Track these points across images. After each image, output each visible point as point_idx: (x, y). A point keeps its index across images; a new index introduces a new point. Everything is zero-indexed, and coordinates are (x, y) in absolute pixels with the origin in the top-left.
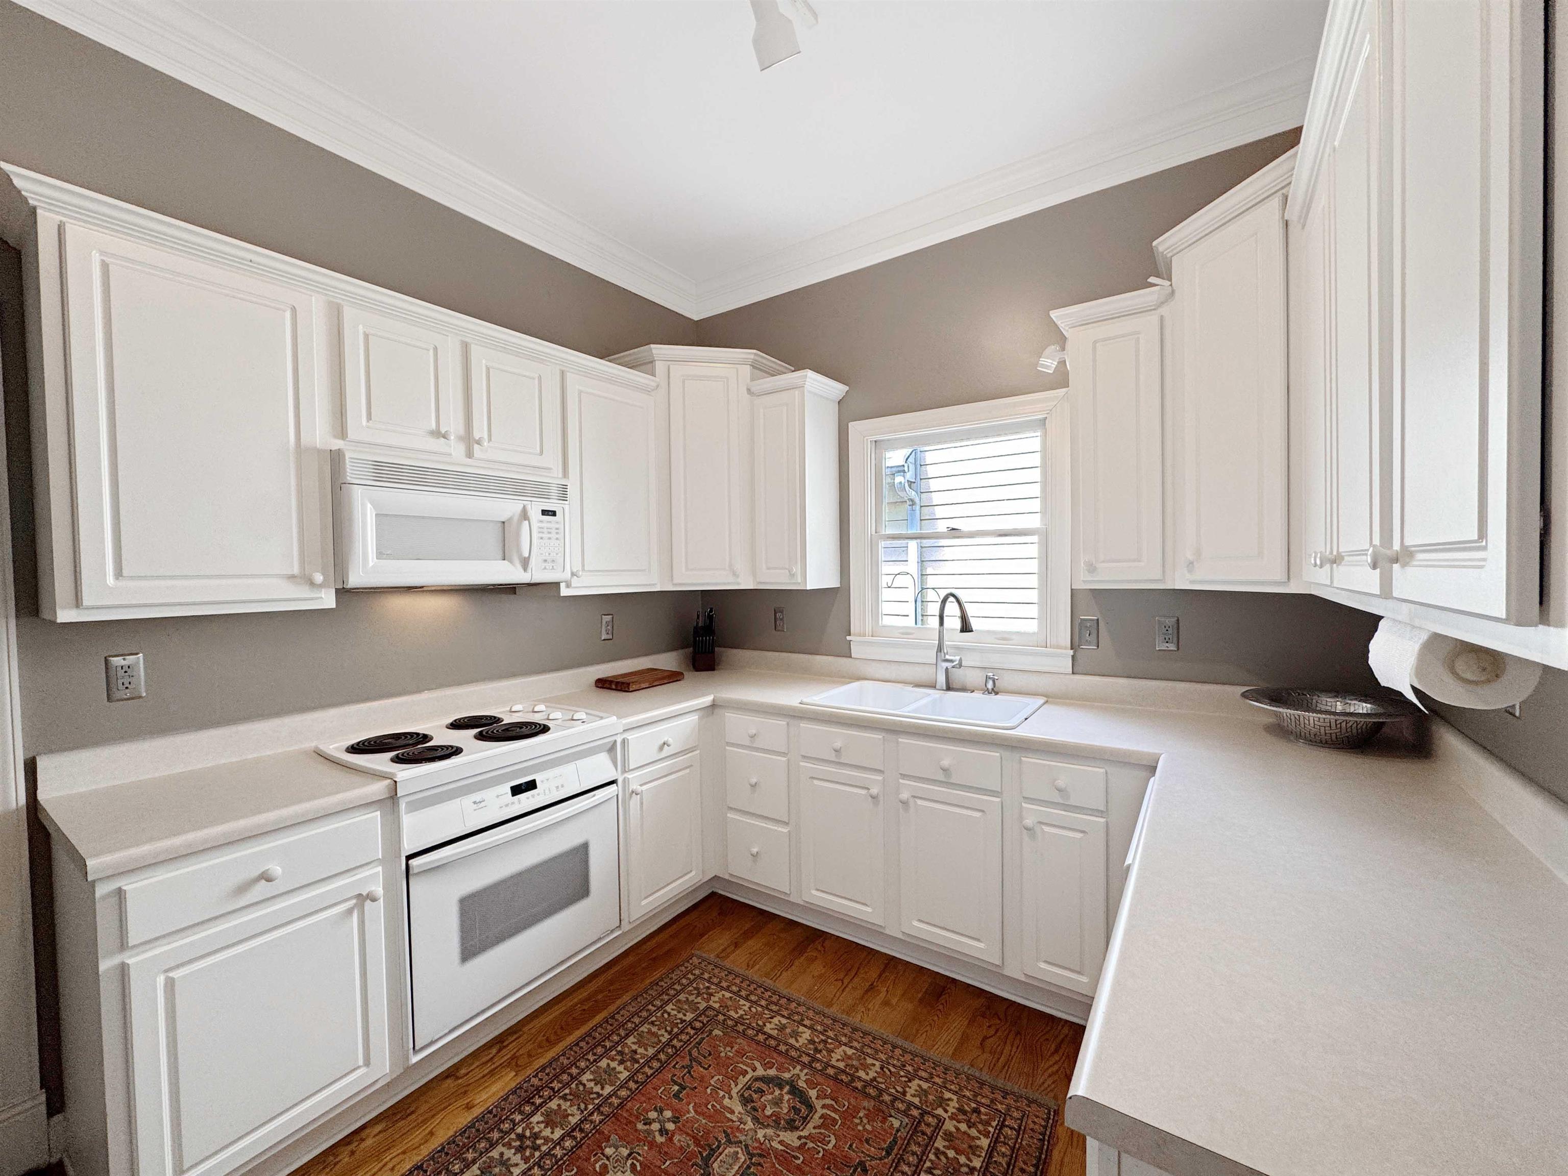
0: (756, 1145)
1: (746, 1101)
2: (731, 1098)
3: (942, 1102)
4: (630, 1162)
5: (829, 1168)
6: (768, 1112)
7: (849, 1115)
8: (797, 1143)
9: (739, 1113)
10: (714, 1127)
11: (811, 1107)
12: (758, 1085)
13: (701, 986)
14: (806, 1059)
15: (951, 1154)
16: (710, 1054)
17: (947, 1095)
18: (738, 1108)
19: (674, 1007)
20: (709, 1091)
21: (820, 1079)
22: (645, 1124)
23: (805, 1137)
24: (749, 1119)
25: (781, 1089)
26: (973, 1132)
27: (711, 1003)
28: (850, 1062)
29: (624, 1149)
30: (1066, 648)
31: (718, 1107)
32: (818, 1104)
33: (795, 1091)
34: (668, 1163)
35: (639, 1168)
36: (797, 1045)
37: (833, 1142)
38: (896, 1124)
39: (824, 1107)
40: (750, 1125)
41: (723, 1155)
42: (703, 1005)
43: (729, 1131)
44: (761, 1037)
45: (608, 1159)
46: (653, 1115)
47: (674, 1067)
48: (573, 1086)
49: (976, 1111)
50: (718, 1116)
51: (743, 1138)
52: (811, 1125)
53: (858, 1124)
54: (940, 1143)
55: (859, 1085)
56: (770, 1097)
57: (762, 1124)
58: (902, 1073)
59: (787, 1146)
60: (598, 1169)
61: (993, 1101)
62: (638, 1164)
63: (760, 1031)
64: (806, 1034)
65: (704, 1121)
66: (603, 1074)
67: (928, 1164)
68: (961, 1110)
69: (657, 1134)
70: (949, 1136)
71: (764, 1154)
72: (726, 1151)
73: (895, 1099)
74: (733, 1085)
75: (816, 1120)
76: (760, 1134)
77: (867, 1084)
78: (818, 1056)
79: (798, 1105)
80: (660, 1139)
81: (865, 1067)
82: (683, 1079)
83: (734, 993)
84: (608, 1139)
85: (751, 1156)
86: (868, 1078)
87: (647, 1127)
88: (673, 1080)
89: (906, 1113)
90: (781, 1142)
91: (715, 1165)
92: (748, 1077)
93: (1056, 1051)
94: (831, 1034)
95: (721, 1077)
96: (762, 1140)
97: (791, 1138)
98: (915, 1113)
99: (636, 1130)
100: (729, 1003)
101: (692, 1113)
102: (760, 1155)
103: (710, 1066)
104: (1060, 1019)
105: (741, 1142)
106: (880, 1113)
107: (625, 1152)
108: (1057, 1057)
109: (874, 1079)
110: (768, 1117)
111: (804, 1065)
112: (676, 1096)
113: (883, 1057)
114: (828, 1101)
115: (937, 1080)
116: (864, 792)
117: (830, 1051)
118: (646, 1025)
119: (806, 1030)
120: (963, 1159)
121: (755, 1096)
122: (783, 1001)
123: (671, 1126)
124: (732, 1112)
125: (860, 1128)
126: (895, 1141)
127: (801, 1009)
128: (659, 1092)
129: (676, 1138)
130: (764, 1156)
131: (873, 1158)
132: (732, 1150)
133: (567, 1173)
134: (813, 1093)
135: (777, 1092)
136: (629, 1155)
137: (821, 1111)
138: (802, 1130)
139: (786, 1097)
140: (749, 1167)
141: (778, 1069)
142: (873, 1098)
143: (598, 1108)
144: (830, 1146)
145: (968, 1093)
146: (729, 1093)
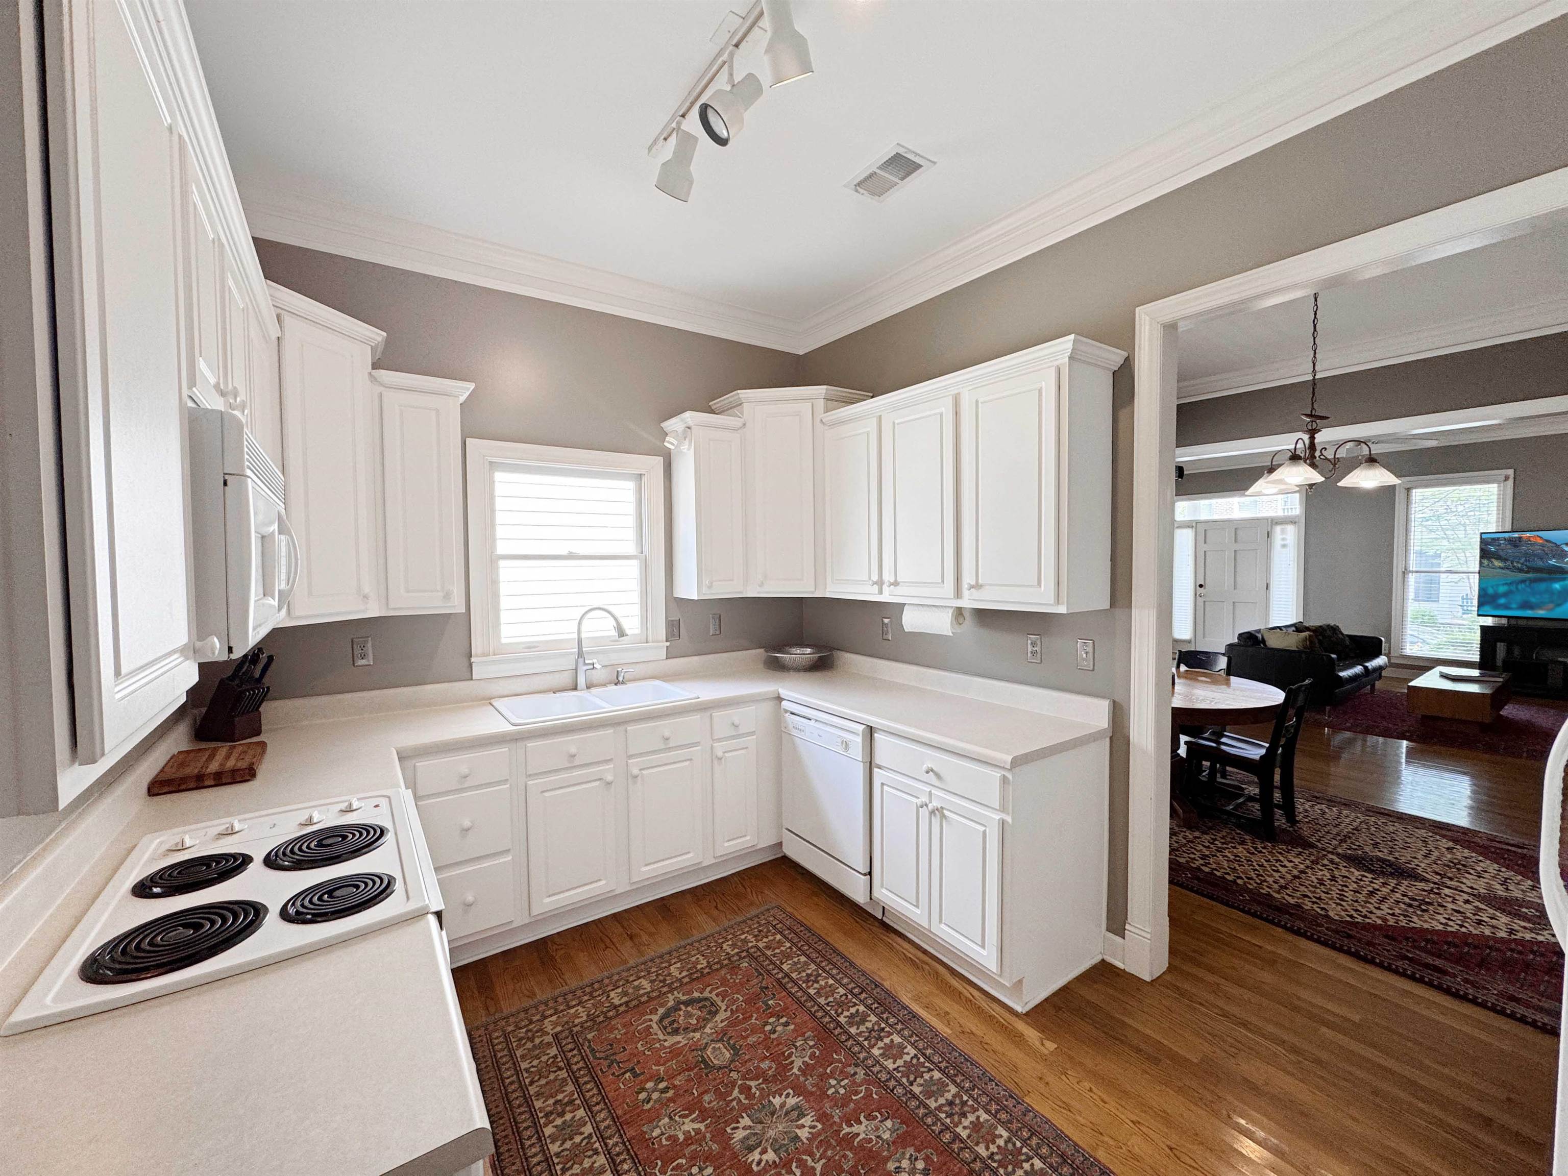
0: (715, 1036)
1: (676, 1032)
2: (666, 1040)
3: (745, 941)
4: (677, 1118)
5: (755, 1004)
6: (694, 1022)
7: (724, 982)
8: (729, 1013)
9: (683, 1038)
10: (684, 1056)
11: (706, 999)
12: (666, 1022)
13: (522, 1035)
14: (665, 989)
15: (777, 951)
16: (611, 1045)
17: (743, 937)
18: (678, 1038)
19: (528, 1061)
20: (647, 1053)
21: (689, 987)
22: (648, 1102)
23: (727, 1008)
24: (692, 1034)
25: (680, 1009)
26: (771, 938)
27: (552, 1032)
28: (686, 968)
29: (662, 1121)
30: (662, 642)
31: (668, 1050)
32: (706, 994)
33: (687, 1003)
34: (694, 1091)
35: (687, 1112)
36: (649, 989)
37: (739, 996)
38: (746, 965)
39: (710, 992)
40: (697, 1035)
41: (710, 1056)
42: (549, 1039)
43: (693, 1048)
44: (622, 1009)
45: (663, 1134)
46: (643, 1096)
47: (603, 1072)
48: (556, 1160)
49: (760, 931)
50: (675, 1052)
51: (705, 1041)
52: (719, 1003)
53: (734, 981)
54: (769, 953)
55: (707, 970)
56: (682, 1018)
57: (701, 1028)
58: (714, 949)
59: (726, 1019)
60: (668, 1143)
61: (758, 922)
62: (682, 1113)
63: (615, 1007)
64: (645, 983)
65: (674, 1062)
66: (564, 1132)
67: (778, 962)
68: (755, 936)
69: (663, 1095)
70: (768, 947)
71: (724, 1032)
72: (709, 1053)
73: (729, 959)
74: (655, 1037)
75: (718, 1000)
76: (708, 1030)
77: (709, 966)
78: (667, 982)
79: (700, 1005)
80: (670, 1094)
81: (697, 962)
82: (621, 1068)
83: (555, 1014)
84: (645, 1133)
85: (721, 1040)
86: (705, 964)
87: (652, 1103)
88: (618, 1076)
89: (741, 958)
90: (722, 1022)
91: (716, 1062)
92: (655, 1026)
93: (745, 888)
94: (653, 970)
95: (641, 1042)
96: (713, 1031)
97: (722, 1015)
98: (744, 954)
99: (650, 1109)
100: (565, 1019)
101: (662, 1068)
102: (724, 1035)
103: (624, 1048)
104: (727, 876)
105: (707, 1043)
106: (734, 968)
107: (667, 1120)
108: (749, 890)
109: (708, 962)
110: (698, 1023)
111: (671, 991)
112: (636, 1075)
113: (696, 952)
114: (709, 989)
115: (729, 937)
116: (597, 783)
117: (669, 974)
118: (530, 1088)
119: (640, 981)
120: (782, 948)
121: (675, 1025)
122: (596, 986)
123: (662, 1085)
124: (679, 1042)
125: (737, 981)
126: (756, 970)
127: (616, 977)
128: (622, 1087)
129: (677, 1083)
130: (726, 1034)
131: (761, 982)
132: (710, 1050)
133: (657, 1169)
134: (696, 995)
135: (681, 1013)
136: (671, 1118)
137: (713, 995)
138: (721, 1008)
139: (689, 1009)
140: (729, 1044)
141: (662, 1006)
142: (721, 968)
143: (603, 1139)
144: (741, 999)
145: (747, 929)
146: (660, 1040)
